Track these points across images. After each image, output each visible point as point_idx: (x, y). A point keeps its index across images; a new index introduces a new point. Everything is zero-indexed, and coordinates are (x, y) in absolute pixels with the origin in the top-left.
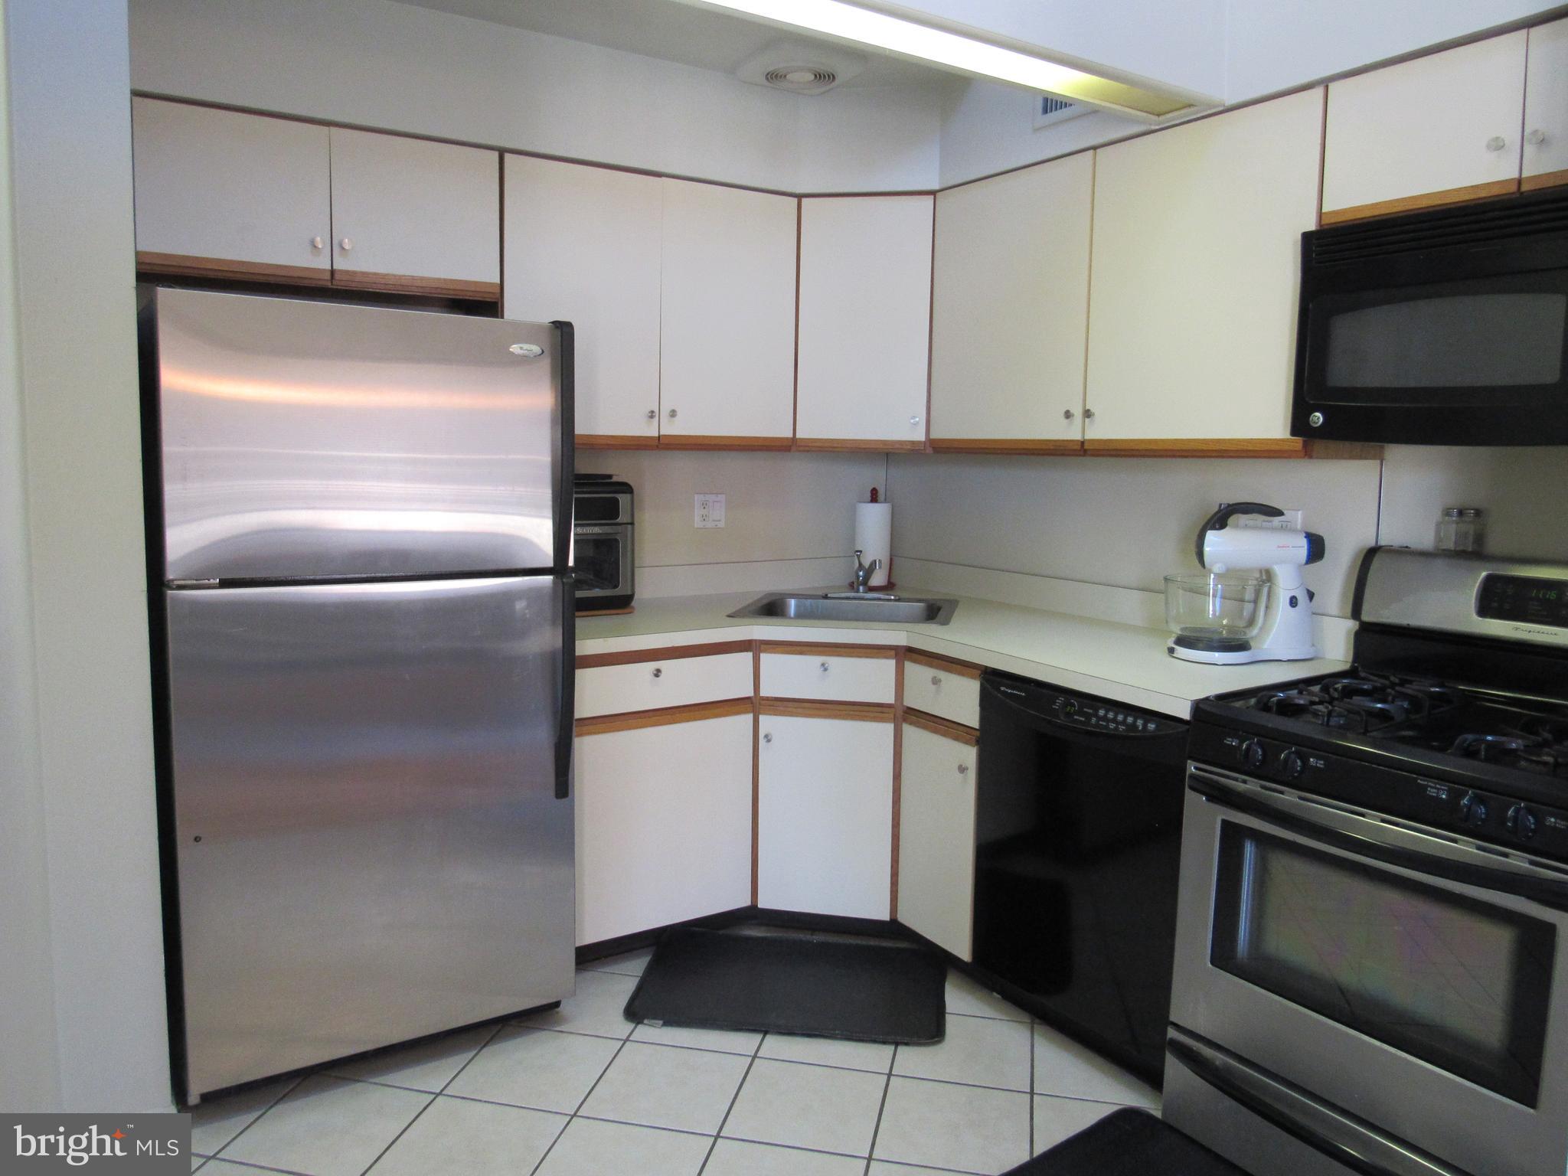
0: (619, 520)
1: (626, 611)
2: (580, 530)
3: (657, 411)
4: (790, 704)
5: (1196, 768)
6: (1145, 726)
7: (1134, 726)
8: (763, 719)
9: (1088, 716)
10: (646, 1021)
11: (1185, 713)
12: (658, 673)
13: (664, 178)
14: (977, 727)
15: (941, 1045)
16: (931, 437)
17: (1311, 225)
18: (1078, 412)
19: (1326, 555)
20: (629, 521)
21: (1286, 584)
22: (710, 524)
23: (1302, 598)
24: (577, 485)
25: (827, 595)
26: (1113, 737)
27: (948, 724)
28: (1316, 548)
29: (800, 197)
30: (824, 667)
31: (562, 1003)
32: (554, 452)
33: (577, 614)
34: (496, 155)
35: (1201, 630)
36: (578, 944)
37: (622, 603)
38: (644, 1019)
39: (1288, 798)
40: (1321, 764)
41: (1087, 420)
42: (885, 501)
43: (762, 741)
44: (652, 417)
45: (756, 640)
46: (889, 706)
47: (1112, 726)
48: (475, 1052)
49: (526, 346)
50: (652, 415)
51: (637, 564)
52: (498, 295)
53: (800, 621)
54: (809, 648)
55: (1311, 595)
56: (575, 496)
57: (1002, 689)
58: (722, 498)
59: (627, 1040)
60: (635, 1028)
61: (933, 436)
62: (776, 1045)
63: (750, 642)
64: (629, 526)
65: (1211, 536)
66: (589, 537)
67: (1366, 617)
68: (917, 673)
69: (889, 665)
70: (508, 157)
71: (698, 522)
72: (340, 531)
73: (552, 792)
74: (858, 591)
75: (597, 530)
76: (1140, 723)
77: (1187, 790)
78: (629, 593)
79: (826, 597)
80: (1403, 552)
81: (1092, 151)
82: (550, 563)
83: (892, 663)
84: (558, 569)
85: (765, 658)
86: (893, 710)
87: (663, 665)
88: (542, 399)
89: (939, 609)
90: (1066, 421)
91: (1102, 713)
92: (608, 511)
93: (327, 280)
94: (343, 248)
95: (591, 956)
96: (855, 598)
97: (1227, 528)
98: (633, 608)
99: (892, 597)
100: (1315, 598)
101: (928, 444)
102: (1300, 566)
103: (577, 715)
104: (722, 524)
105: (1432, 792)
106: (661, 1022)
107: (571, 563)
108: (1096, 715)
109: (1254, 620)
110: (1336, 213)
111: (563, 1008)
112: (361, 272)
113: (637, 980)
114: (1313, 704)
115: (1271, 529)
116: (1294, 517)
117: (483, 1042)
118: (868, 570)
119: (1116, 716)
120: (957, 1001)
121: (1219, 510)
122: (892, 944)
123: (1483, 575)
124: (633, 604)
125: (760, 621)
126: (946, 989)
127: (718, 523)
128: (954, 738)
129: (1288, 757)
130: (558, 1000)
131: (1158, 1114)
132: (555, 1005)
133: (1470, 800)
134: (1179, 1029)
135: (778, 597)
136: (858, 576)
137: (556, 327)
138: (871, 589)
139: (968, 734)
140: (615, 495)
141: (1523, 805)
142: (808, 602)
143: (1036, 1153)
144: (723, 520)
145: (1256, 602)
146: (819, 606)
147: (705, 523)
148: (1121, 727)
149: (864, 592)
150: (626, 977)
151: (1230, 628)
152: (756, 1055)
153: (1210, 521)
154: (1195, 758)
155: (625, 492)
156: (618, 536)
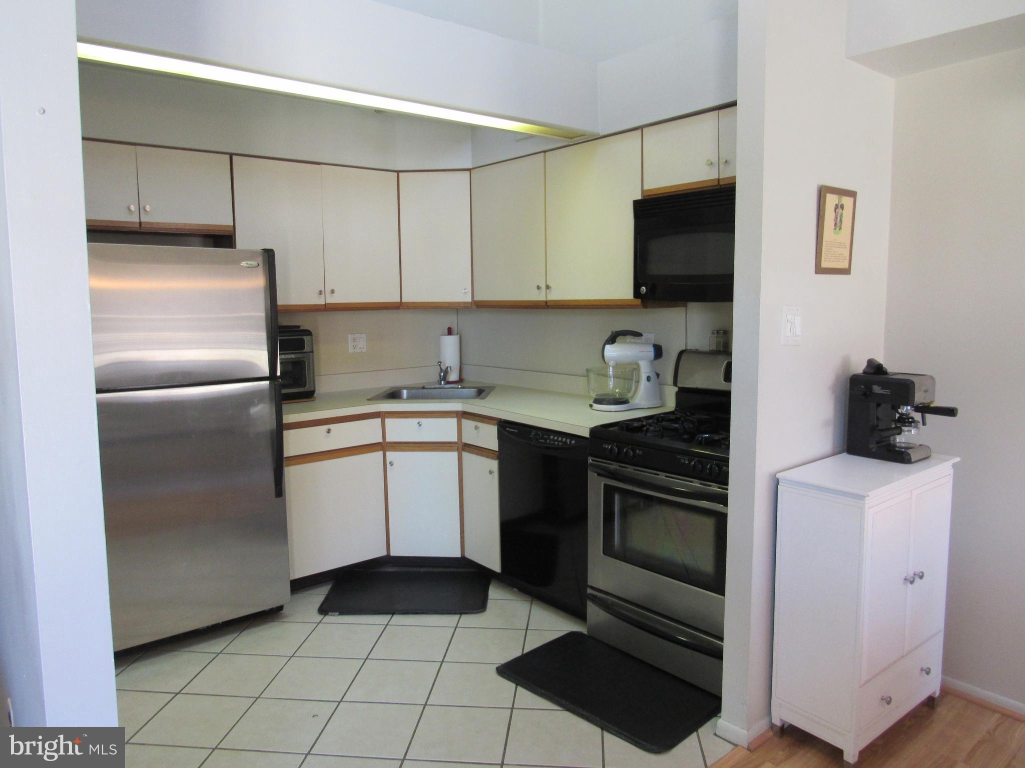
0: (304, 351)
1: (311, 399)
2: (283, 356)
3: (323, 290)
4: (403, 445)
5: (592, 460)
6: (570, 442)
7: (566, 442)
8: (388, 454)
9: (546, 439)
10: (330, 614)
11: (586, 434)
12: (329, 431)
13: (322, 165)
14: (497, 450)
15: (484, 613)
17: (639, 197)
18: (543, 286)
19: (663, 355)
20: (311, 350)
21: (645, 370)
22: (358, 350)
23: (653, 376)
24: (280, 332)
25: (424, 387)
26: (557, 449)
27: (484, 450)
28: (658, 352)
29: (398, 172)
30: (419, 424)
31: (284, 607)
32: (266, 310)
33: (283, 402)
34: (228, 156)
35: (606, 395)
36: (291, 579)
37: (308, 395)
38: (328, 612)
39: (630, 470)
40: (641, 453)
41: (548, 290)
42: (457, 334)
43: (388, 466)
45: (382, 412)
46: (454, 443)
47: (556, 443)
48: (237, 635)
49: (249, 262)
50: (320, 293)
52: (233, 232)
53: (409, 401)
54: (411, 415)
55: (658, 375)
56: (279, 337)
57: (507, 429)
58: (364, 335)
59: (320, 622)
60: (324, 617)
61: (476, 299)
62: (398, 619)
63: (379, 412)
64: (311, 354)
65: (608, 347)
66: (288, 360)
67: (680, 385)
68: (468, 424)
69: (453, 421)
70: (234, 157)
71: (351, 350)
72: (154, 362)
73: (273, 494)
74: (441, 384)
75: (293, 356)
76: (568, 440)
77: (589, 471)
78: (312, 389)
79: (424, 388)
80: (696, 352)
81: (543, 153)
82: (267, 374)
83: (455, 420)
84: (272, 377)
85: (388, 421)
86: (457, 445)
87: (331, 426)
88: (259, 281)
89: (484, 391)
90: (538, 291)
91: (552, 437)
92: (298, 345)
93: (137, 228)
94: (146, 210)
95: (300, 585)
96: (439, 388)
97: (615, 344)
98: (315, 398)
99: (460, 387)
100: (660, 377)
101: (473, 304)
102: (651, 361)
103: (286, 454)
104: (364, 350)
105: (682, 461)
106: (338, 613)
107: (279, 374)
108: (549, 438)
109: (631, 388)
110: (649, 190)
111: (285, 611)
112: (156, 223)
113: (325, 595)
114: (643, 426)
115: (637, 343)
116: (650, 337)
117: (243, 629)
118: (446, 372)
119: (558, 438)
120: (495, 593)
121: (612, 335)
122: (463, 570)
123: (726, 362)
124: (315, 395)
125: (385, 401)
126: (490, 588)
127: (362, 350)
128: (488, 457)
129: (627, 450)
130: (282, 604)
131: (586, 633)
132: (280, 608)
133: (695, 463)
134: (592, 588)
135: (396, 389)
136: (440, 376)
137: (265, 252)
138: (449, 383)
139: (494, 454)
140: (302, 337)
141: (715, 463)
142: (414, 391)
143: (524, 653)
144: (365, 348)
145: (632, 379)
146: (420, 393)
147: (355, 350)
148: (560, 444)
149: (444, 384)
150: (319, 595)
151: (620, 394)
152: (387, 625)
153: (607, 340)
154: (591, 455)
155: (308, 335)
156: (304, 359)
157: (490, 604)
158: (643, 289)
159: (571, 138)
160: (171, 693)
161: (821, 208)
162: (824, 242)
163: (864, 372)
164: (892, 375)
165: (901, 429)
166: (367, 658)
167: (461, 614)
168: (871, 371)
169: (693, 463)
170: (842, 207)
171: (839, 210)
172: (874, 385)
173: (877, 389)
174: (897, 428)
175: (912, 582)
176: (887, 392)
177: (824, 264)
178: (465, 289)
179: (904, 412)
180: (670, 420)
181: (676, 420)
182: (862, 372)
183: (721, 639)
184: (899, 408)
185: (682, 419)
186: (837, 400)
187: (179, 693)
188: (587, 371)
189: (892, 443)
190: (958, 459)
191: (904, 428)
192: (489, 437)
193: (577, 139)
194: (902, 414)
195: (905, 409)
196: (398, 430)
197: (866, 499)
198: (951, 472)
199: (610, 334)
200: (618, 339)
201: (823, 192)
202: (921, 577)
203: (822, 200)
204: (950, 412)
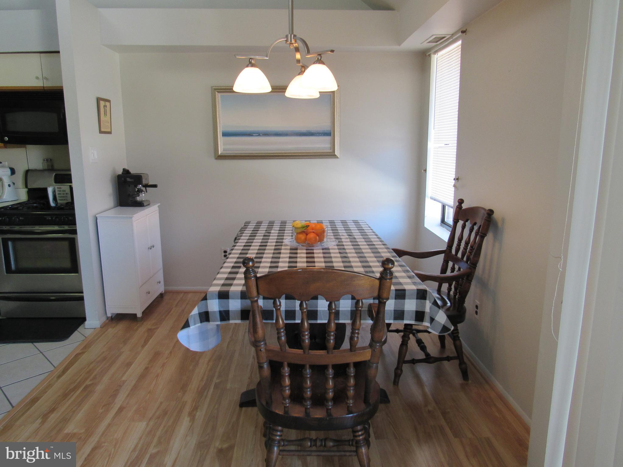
19: (16, 173)
21: (6, 181)
23: (11, 185)
28: (13, 171)
40: (23, 218)
55: (14, 184)
67: (29, 187)
80: (35, 170)
102: (9, 176)
105: (48, 218)
116: (5, 164)
123: (54, 174)
129: (15, 219)
133: (55, 218)
141: (65, 216)
158: (6, 138)
161: (99, 107)
162: (101, 121)
164: (133, 174)
168: (124, 173)
170: (106, 106)
171: (105, 108)
173: (128, 179)
174: (137, 194)
175: (151, 249)
176: (132, 180)
177: (102, 130)
179: (139, 187)
182: (121, 173)
184: (137, 186)
189: (135, 200)
190: (159, 204)
191: (140, 194)
194: (138, 189)
195: (140, 186)
197: (133, 218)
198: (158, 209)
201: (98, 100)
202: (153, 247)
203: (98, 103)
204: (155, 186)
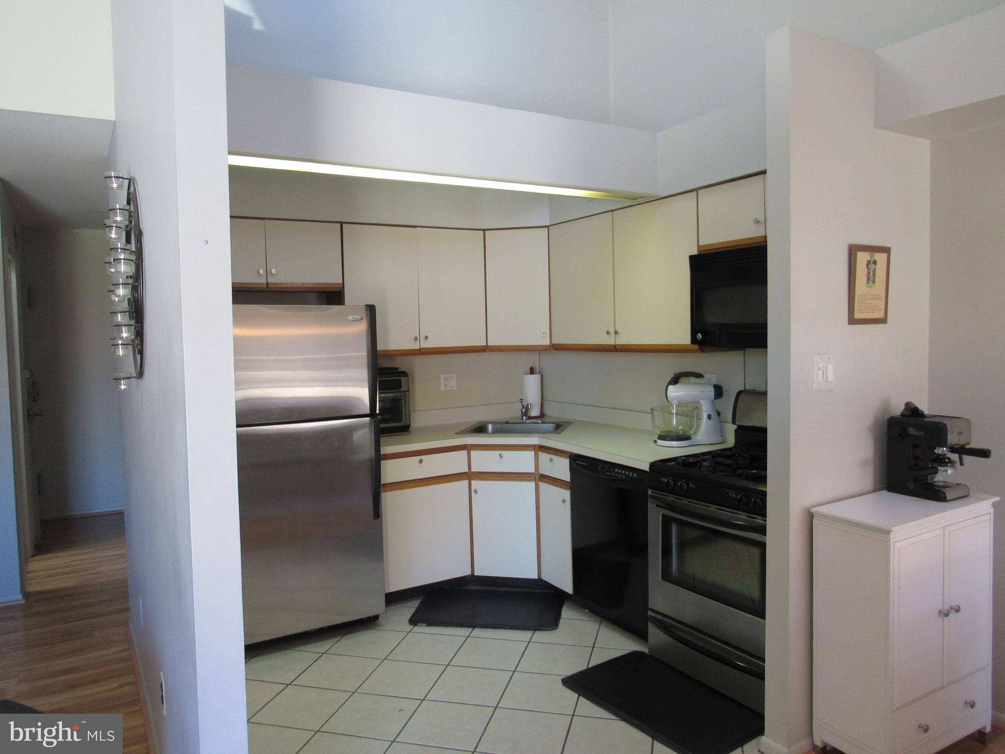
0: (401, 390)
1: (406, 433)
2: (383, 395)
3: (418, 336)
4: (486, 475)
5: (652, 492)
6: (633, 475)
7: (628, 475)
8: (473, 482)
9: (611, 472)
10: (419, 624)
11: (646, 467)
12: (421, 461)
13: (418, 228)
14: (569, 481)
16: (553, 343)
17: (694, 252)
18: (612, 332)
20: (407, 390)
21: (706, 409)
22: (449, 388)
23: (714, 415)
24: (381, 373)
26: (620, 481)
27: (558, 481)
28: (719, 392)
29: (484, 230)
30: (501, 457)
31: (380, 617)
32: (368, 356)
33: (381, 435)
34: (339, 225)
35: (670, 431)
36: (386, 592)
37: (405, 429)
38: (418, 623)
39: (685, 501)
40: (694, 486)
41: (616, 335)
42: (539, 373)
43: (473, 493)
44: (416, 340)
45: (468, 445)
46: (532, 474)
47: (620, 476)
48: (339, 638)
49: (354, 317)
50: (416, 339)
51: (411, 409)
52: (342, 289)
53: (494, 435)
54: (494, 448)
55: (719, 414)
56: (378, 379)
57: (578, 462)
58: (455, 375)
59: (410, 632)
60: (413, 628)
62: (478, 632)
63: (466, 445)
64: (407, 392)
65: (671, 387)
66: (386, 399)
68: (544, 457)
69: (531, 454)
70: (344, 225)
71: (442, 389)
73: (371, 516)
74: (523, 419)
75: (391, 395)
76: (631, 474)
77: (649, 502)
78: (408, 424)
79: (507, 423)
80: (754, 392)
81: (611, 212)
82: (368, 412)
83: (532, 453)
84: (372, 414)
85: (473, 453)
86: (534, 476)
87: (424, 457)
89: (561, 426)
90: (608, 336)
91: (616, 470)
92: (397, 385)
93: (265, 288)
94: (272, 273)
95: (394, 598)
96: (521, 423)
97: (679, 384)
98: (410, 431)
99: (540, 421)
101: (551, 346)
102: (713, 401)
103: (383, 482)
104: (455, 388)
105: (730, 494)
106: (426, 624)
107: (377, 412)
108: (614, 471)
109: (693, 426)
110: (704, 246)
111: (380, 620)
112: (280, 283)
113: (415, 609)
114: (699, 462)
115: (700, 383)
116: (712, 378)
117: (344, 634)
118: (527, 409)
119: (622, 471)
120: (568, 614)
121: (675, 376)
122: (540, 591)
124: (410, 429)
125: (471, 435)
126: (563, 609)
127: (453, 388)
128: (561, 487)
129: (681, 484)
130: (377, 614)
131: (647, 652)
132: (376, 617)
133: (741, 496)
134: (653, 611)
135: (482, 424)
136: (522, 411)
137: (368, 307)
138: (530, 418)
139: (566, 485)
140: (400, 378)
141: (759, 496)
142: (498, 426)
143: (589, 667)
144: (455, 386)
145: (694, 417)
146: (504, 428)
147: (446, 388)
148: (624, 476)
149: (526, 419)
150: (410, 608)
151: (683, 430)
152: (468, 636)
153: (670, 381)
154: (652, 488)
155: (404, 376)
156: (402, 397)
157: (562, 622)
158: (700, 336)
159: (635, 200)
160: (284, 684)
161: (852, 265)
162: (856, 296)
163: (902, 415)
164: (928, 418)
165: (937, 469)
166: (448, 665)
167: (535, 630)
168: (907, 413)
169: (738, 497)
170: (875, 263)
171: (872, 266)
172: (910, 427)
173: (912, 431)
174: (933, 467)
175: (947, 615)
176: (921, 434)
177: (857, 316)
178: (544, 334)
179: (940, 452)
180: (726, 457)
181: (730, 457)
182: (900, 414)
183: (763, 660)
184: (936, 449)
185: (737, 455)
186: (877, 440)
187: (290, 684)
188: (652, 409)
189: (930, 482)
190: (997, 499)
191: (939, 468)
192: (562, 469)
193: (640, 200)
194: (938, 455)
196: (483, 461)
197: (892, 533)
198: (991, 510)
199: (673, 375)
200: (682, 379)
201: (853, 250)
202: (957, 611)
203: (852, 258)
204: (985, 453)
